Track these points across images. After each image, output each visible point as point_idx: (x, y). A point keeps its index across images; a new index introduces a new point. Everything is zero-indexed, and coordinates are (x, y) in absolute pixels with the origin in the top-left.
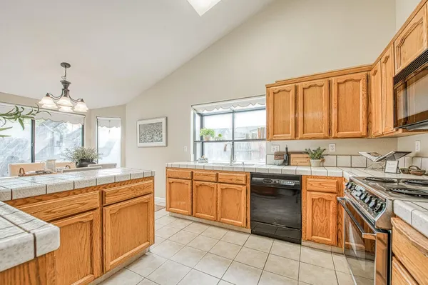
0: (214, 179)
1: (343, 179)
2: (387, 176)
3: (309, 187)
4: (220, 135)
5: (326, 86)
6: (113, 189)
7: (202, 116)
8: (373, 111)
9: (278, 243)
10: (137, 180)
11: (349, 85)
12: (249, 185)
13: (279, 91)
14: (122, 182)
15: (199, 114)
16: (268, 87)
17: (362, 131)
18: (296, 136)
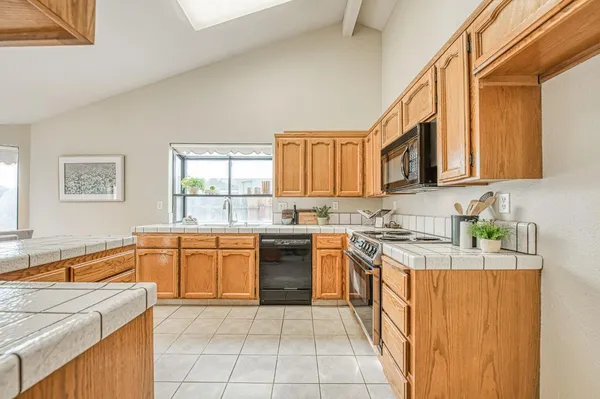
0: (213, 245)
1: (346, 235)
2: (377, 230)
3: (319, 245)
4: (212, 188)
5: (332, 144)
6: (83, 264)
7: (183, 159)
8: (367, 173)
9: (289, 309)
10: (114, 251)
11: (350, 147)
12: (258, 249)
13: (289, 143)
14: (94, 254)
15: (180, 156)
16: (277, 136)
17: (359, 191)
18: (305, 193)
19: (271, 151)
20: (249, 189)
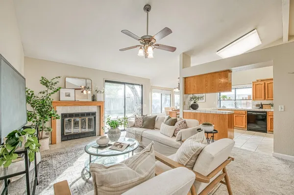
3: (269, 115)
4: (230, 98)
12: (246, 115)
13: (258, 84)
18: (265, 99)
19: (251, 86)
20: (243, 98)
